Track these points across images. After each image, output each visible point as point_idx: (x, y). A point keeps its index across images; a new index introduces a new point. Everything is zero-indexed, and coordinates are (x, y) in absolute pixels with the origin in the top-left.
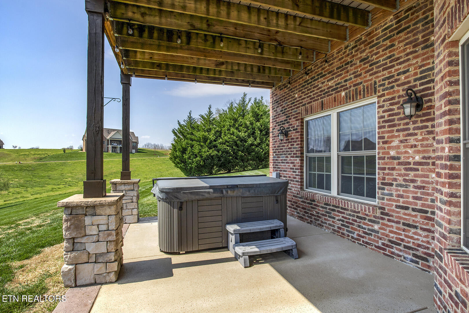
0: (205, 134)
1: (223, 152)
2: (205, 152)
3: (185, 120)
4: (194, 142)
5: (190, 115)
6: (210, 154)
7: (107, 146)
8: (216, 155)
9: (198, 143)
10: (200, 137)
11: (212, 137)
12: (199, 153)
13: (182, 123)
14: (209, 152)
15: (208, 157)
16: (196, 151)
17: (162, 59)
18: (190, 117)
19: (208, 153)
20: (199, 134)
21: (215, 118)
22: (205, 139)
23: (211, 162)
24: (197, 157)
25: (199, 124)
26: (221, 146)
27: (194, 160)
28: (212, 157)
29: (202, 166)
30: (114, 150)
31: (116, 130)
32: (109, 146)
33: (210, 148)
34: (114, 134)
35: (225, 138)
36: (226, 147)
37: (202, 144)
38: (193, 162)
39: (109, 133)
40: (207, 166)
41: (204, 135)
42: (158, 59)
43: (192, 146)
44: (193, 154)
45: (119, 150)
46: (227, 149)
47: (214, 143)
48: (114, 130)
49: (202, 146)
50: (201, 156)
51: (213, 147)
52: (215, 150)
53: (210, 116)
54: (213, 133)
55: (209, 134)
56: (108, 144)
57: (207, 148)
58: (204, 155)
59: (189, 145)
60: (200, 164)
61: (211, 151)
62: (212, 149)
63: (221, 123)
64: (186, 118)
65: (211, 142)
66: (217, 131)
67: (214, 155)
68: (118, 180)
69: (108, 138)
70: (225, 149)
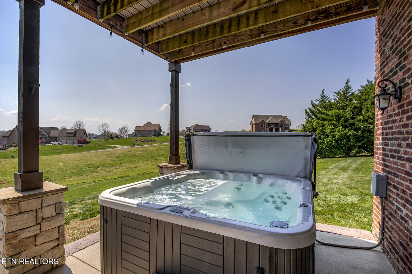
0: (339, 112)
1: (364, 131)
2: (339, 132)
3: (317, 100)
4: (326, 122)
5: (323, 94)
6: (345, 134)
7: (266, 128)
8: (354, 135)
9: (330, 122)
10: (332, 116)
11: (348, 114)
12: (331, 133)
13: (315, 102)
14: (343, 131)
15: (342, 137)
16: (328, 131)
17: (173, 31)
18: (323, 96)
19: (342, 133)
20: (332, 112)
21: (354, 93)
22: (339, 117)
23: (346, 142)
24: (328, 136)
25: (333, 102)
26: (360, 124)
27: (325, 140)
28: (348, 137)
29: (334, 147)
30: (272, 131)
31: (273, 115)
32: (268, 128)
33: (345, 127)
34: (271, 119)
35: (368, 114)
36: (368, 125)
37: (335, 122)
38: (324, 142)
39: (268, 118)
40: (340, 147)
41: (337, 113)
42: (171, 32)
43: (323, 126)
44: (324, 134)
45: (275, 130)
46: (370, 127)
47: (352, 121)
48: (271, 116)
49: (334, 125)
50: (334, 136)
51: (350, 126)
52: (352, 129)
53: (347, 91)
54: (349, 110)
55: (343, 112)
56: (267, 127)
57: (341, 128)
58: (337, 135)
59: (320, 125)
60: (332, 145)
61: (346, 131)
62: (348, 128)
63: (362, 97)
64: (319, 97)
65: (347, 120)
66: (356, 107)
67: (350, 135)
68: (167, 164)
69: (267, 122)
70: (366, 127)
